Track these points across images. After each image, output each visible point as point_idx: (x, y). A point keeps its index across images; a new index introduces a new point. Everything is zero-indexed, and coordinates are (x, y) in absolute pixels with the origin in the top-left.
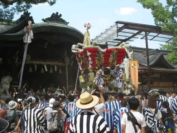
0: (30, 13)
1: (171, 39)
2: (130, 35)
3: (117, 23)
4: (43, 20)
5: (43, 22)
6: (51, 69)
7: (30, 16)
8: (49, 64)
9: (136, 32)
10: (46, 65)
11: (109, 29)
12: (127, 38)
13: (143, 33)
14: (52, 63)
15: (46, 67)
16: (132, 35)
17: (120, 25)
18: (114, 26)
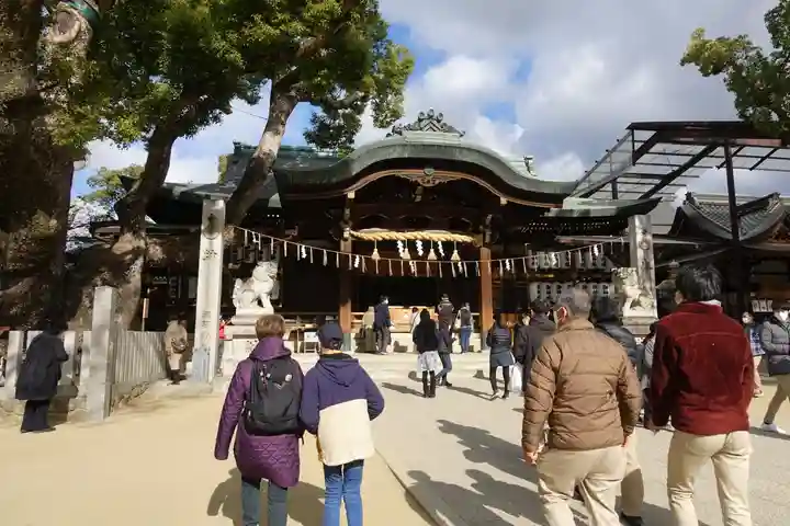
3: (634, 127)
11: (615, 150)
12: (676, 168)
13: (720, 150)
16: (688, 159)
17: (645, 135)
18: (624, 140)
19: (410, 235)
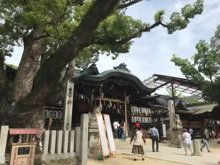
0: (96, 65)
1: (200, 93)
2: (159, 85)
3: (154, 75)
4: (114, 68)
5: (114, 69)
6: (115, 105)
7: (96, 66)
8: (113, 101)
9: (163, 83)
10: (111, 102)
11: (147, 80)
13: (170, 84)
14: (115, 101)
15: (111, 103)
16: (160, 85)
17: (156, 77)
18: (151, 78)
19: (113, 100)
